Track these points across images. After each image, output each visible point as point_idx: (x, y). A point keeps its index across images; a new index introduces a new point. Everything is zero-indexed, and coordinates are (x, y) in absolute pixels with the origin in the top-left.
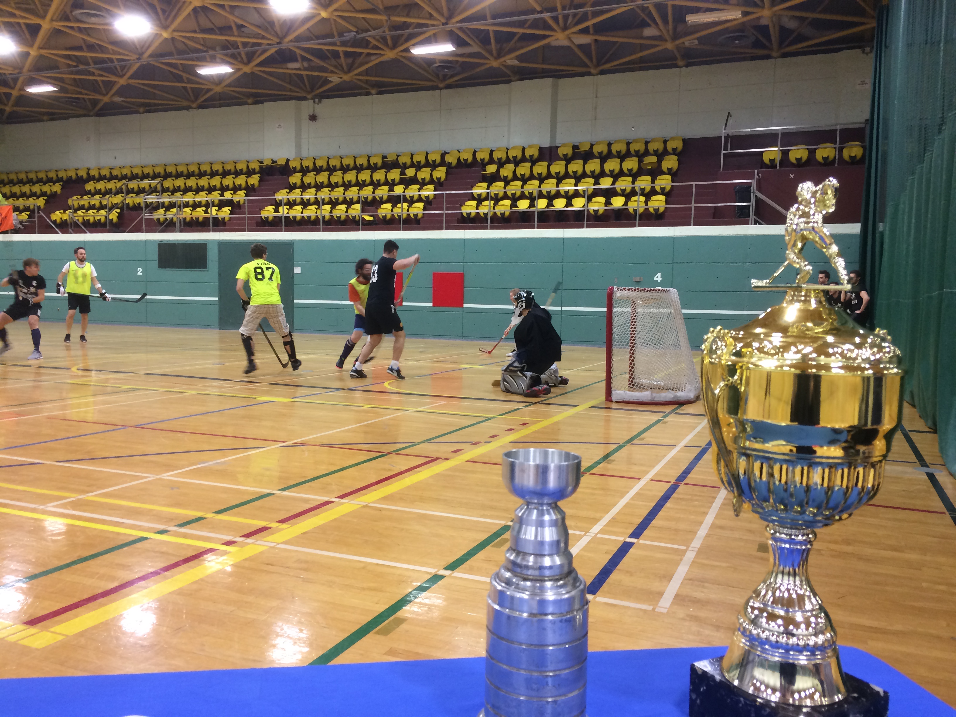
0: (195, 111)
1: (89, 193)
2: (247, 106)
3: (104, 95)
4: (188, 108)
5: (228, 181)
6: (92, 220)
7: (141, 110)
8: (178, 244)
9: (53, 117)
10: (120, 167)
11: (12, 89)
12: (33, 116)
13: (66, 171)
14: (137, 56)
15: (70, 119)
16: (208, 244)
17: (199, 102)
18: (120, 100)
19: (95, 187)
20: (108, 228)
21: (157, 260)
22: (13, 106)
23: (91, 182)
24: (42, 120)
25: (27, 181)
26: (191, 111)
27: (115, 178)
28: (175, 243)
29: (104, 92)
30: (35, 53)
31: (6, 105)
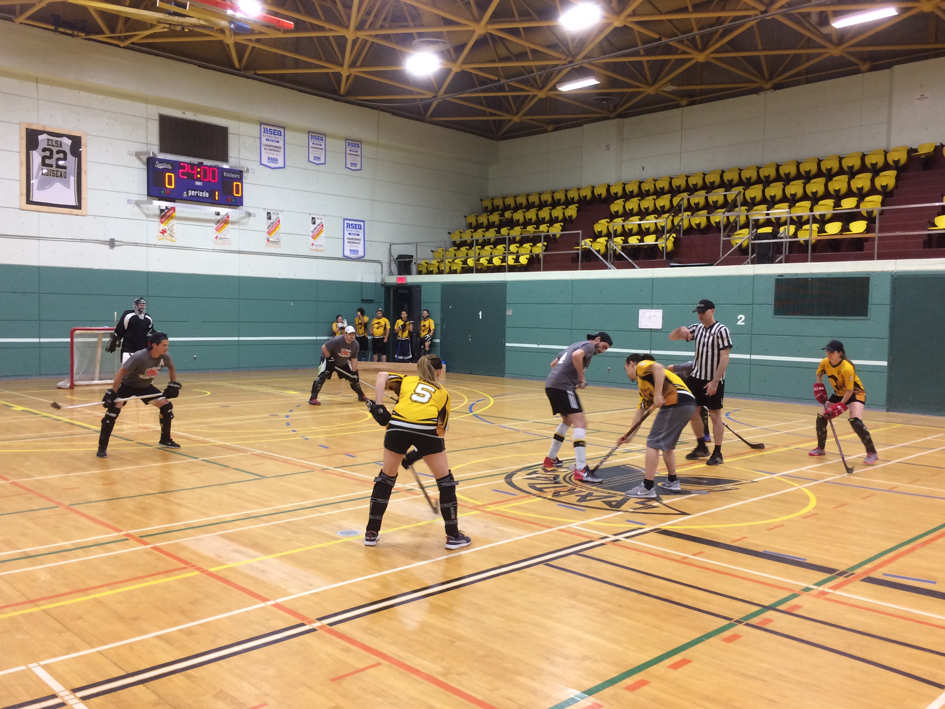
0: (769, 94)
1: (616, 215)
2: (860, 75)
3: (650, 85)
4: (757, 91)
5: (838, 184)
7: (684, 102)
8: (812, 279)
9: (559, 125)
10: (654, 180)
11: (541, 89)
12: (536, 127)
13: (579, 189)
14: (763, 8)
15: (585, 125)
16: (871, 279)
17: (776, 80)
18: (669, 90)
19: (624, 207)
20: (665, 259)
21: (773, 303)
22: (523, 115)
23: (616, 202)
24: (546, 131)
25: (529, 206)
26: (762, 94)
27: (648, 193)
28: (807, 279)
29: (650, 80)
30: (618, 23)
31: (515, 114)
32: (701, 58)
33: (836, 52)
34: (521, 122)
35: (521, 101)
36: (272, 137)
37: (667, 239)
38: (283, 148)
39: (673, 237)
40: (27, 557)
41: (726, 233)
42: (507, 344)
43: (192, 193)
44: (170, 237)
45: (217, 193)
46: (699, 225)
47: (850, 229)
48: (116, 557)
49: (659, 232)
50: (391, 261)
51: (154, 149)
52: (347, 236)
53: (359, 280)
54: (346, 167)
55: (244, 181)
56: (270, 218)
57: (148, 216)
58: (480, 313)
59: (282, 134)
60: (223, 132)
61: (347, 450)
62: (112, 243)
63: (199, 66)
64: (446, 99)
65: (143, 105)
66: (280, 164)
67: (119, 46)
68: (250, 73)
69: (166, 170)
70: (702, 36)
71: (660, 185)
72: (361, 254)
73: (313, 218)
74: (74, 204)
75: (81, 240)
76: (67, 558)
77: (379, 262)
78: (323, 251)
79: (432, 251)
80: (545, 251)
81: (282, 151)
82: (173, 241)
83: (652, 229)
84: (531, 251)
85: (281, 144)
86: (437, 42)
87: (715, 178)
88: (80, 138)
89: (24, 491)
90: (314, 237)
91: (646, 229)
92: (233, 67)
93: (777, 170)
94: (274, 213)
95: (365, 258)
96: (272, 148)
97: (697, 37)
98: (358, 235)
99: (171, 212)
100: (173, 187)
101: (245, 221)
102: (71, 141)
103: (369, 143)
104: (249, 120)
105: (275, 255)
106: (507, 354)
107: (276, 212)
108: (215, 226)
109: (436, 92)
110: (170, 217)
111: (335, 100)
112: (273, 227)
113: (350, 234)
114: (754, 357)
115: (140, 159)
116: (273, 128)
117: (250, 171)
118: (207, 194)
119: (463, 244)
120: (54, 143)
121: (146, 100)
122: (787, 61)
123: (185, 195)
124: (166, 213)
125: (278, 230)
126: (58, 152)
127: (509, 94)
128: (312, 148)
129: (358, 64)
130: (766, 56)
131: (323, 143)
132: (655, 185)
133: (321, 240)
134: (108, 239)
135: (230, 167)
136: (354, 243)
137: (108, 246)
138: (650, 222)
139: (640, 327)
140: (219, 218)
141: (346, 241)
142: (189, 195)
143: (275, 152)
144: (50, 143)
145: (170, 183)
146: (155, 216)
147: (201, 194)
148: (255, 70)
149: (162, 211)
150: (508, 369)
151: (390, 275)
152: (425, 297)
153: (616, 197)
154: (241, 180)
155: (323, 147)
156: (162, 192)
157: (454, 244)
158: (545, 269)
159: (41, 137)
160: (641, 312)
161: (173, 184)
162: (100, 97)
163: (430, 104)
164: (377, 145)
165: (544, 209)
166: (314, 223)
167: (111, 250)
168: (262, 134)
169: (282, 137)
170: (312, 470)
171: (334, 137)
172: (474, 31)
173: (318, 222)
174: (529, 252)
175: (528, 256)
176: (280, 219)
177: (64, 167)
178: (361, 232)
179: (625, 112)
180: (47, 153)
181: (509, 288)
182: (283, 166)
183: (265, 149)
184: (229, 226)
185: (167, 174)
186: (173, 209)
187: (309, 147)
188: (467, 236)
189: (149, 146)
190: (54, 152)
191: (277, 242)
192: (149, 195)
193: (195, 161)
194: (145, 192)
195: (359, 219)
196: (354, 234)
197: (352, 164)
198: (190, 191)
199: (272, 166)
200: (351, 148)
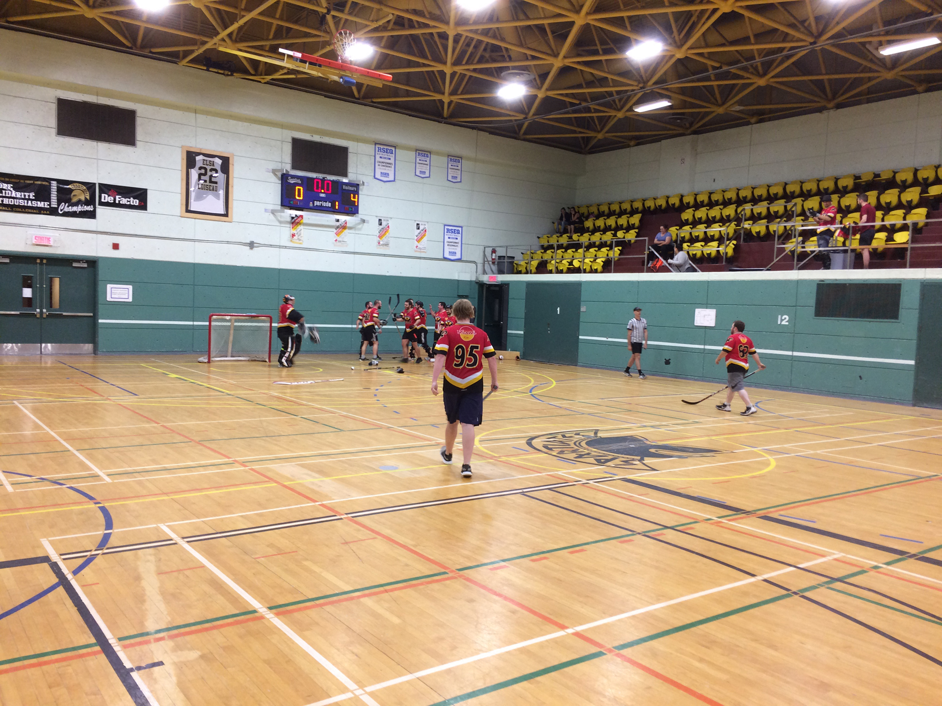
0: (832, 112)
1: (686, 223)
2: (916, 96)
3: (720, 106)
4: (820, 110)
5: (890, 196)
6: (699, 254)
7: (753, 120)
9: (640, 141)
10: (723, 191)
11: (619, 110)
12: (620, 142)
13: (655, 199)
14: (812, 40)
15: (663, 141)
16: (902, 285)
17: (840, 99)
18: (738, 110)
19: (694, 215)
20: (724, 263)
21: (814, 305)
22: (606, 132)
23: (687, 211)
24: (629, 146)
25: (611, 214)
26: (825, 113)
27: (717, 203)
28: (846, 284)
29: (720, 102)
30: (680, 55)
31: (599, 132)
32: (762, 82)
33: (889, 75)
34: (606, 139)
35: (604, 120)
36: (385, 155)
37: (727, 246)
38: (393, 164)
39: (733, 244)
40: (166, 469)
41: (780, 241)
42: (580, 337)
43: (317, 203)
44: (298, 241)
45: (337, 203)
46: (758, 233)
47: (895, 239)
48: (224, 473)
49: (721, 240)
50: (484, 261)
51: (287, 167)
52: (447, 239)
53: (456, 278)
54: (448, 180)
55: (360, 192)
56: (381, 224)
57: (280, 222)
58: (558, 309)
59: (394, 152)
60: (343, 152)
61: (413, 416)
62: (251, 245)
63: (326, 96)
64: (536, 120)
65: (279, 130)
66: (391, 178)
67: (260, 82)
68: (368, 101)
69: (297, 184)
70: (763, 64)
71: (728, 195)
72: (458, 256)
73: (418, 224)
74: (222, 212)
75: (228, 242)
76: (192, 471)
77: (474, 262)
78: (425, 252)
79: (522, 253)
80: (620, 255)
81: (393, 166)
82: (300, 243)
83: (717, 236)
84: (608, 255)
85: (392, 161)
86: (522, 74)
87: (777, 190)
88: (228, 158)
89: (168, 431)
90: (418, 241)
91: (711, 236)
92: (353, 96)
93: (836, 183)
94: (384, 220)
95: (462, 259)
96: (384, 164)
97: (759, 65)
98: (457, 239)
99: (299, 219)
100: (301, 198)
101: (360, 226)
102: (221, 161)
103: (469, 159)
104: (366, 141)
105: (385, 255)
106: (581, 346)
107: (386, 219)
108: (335, 231)
109: (527, 114)
110: (299, 223)
111: (439, 122)
112: (384, 232)
113: (449, 238)
114: (796, 354)
115: (275, 175)
116: (386, 147)
117: (365, 184)
118: (329, 205)
119: (551, 247)
120: (208, 163)
121: (282, 126)
122: (849, 83)
123: (311, 205)
124: (295, 220)
125: (387, 234)
126: (211, 170)
127: (594, 115)
128: (419, 163)
129: (459, 92)
130: (829, 80)
131: (428, 160)
132: (723, 196)
133: (424, 243)
134: (248, 242)
135: (349, 181)
136: (453, 246)
137: (249, 247)
138: (715, 229)
139: (695, 324)
140: (338, 224)
141: (446, 244)
142: (314, 204)
143: (387, 168)
144: (205, 162)
145: (299, 196)
146: (286, 222)
147: (324, 204)
148: (372, 98)
149: (293, 218)
150: (581, 358)
151: (484, 274)
152: (512, 293)
153: (688, 206)
154: (356, 193)
155: (428, 162)
156: (292, 202)
157: (542, 247)
158: (616, 271)
159: (198, 158)
160: (697, 311)
161: (302, 196)
162: (245, 124)
163: (522, 124)
164: (476, 160)
165: (622, 217)
166: (419, 229)
167: (251, 251)
168: (377, 152)
169: (393, 155)
170: (380, 427)
171: (438, 154)
172: (552, 65)
173: (421, 227)
174: (606, 256)
175: (604, 260)
176: (390, 225)
177: (216, 183)
178: (459, 236)
179: (700, 129)
180: (203, 171)
181: (583, 288)
182: (393, 179)
183: (379, 165)
184: (346, 231)
185: (297, 188)
186: (302, 216)
187: (416, 163)
188: (553, 241)
189: (283, 164)
190: (208, 170)
191: (387, 245)
192: (282, 205)
193: (321, 176)
194: (279, 203)
195: (457, 225)
196: (453, 238)
197: (453, 177)
198: (315, 202)
199: (384, 180)
200: (452, 163)
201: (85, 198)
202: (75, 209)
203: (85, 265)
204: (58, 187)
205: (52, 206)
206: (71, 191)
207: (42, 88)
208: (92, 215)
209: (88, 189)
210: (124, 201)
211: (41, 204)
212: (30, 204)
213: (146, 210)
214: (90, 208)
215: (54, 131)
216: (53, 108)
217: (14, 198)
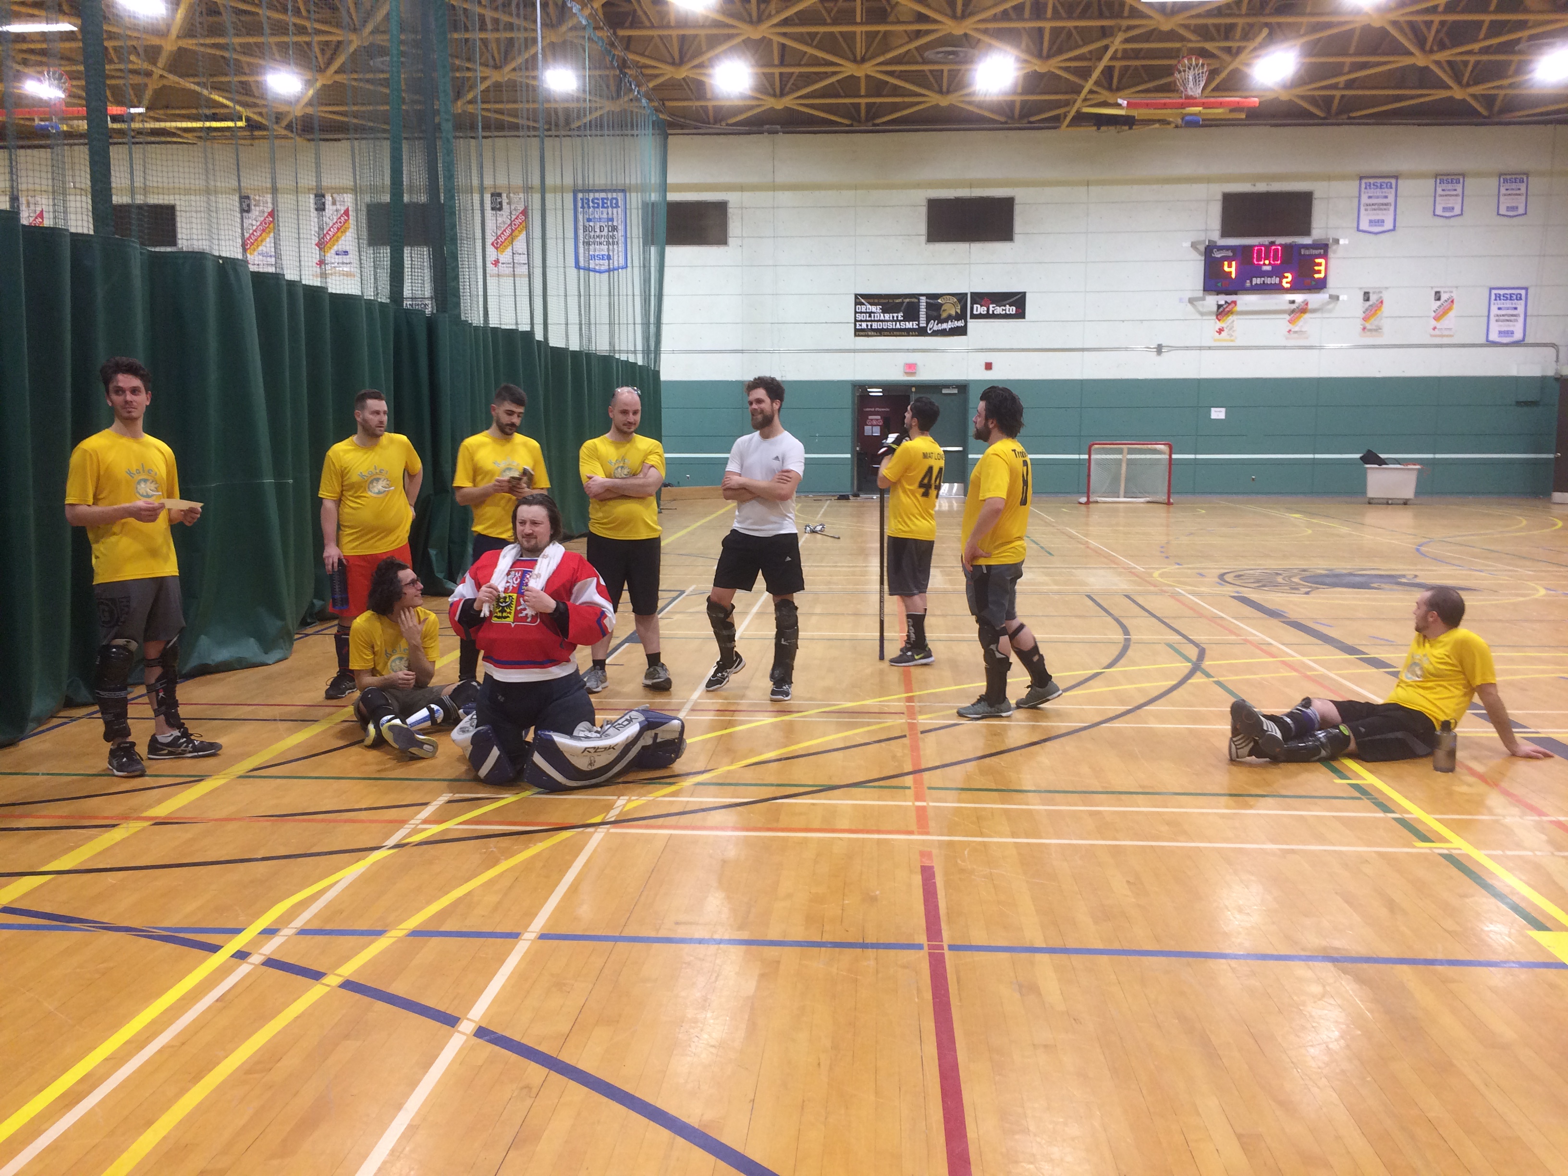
36: (1378, 192)
38: (1393, 204)
43: (1257, 281)
44: (1228, 338)
51: (1215, 236)
52: (1494, 310)
53: (1514, 372)
54: (1498, 214)
55: (1331, 255)
56: (1367, 300)
57: (1202, 314)
59: (1394, 186)
60: (1305, 199)
62: (1159, 349)
65: (1205, 186)
68: (1343, 117)
69: (1225, 258)
72: (1518, 336)
73: (1437, 293)
78: (1453, 336)
81: (1392, 208)
82: (1232, 341)
85: (1391, 199)
90: (1436, 319)
94: (1374, 293)
95: (1526, 342)
96: (1376, 207)
98: (1516, 308)
99: (1230, 307)
101: (1330, 306)
103: (1540, 174)
104: (1343, 177)
105: (1374, 347)
107: (1377, 290)
108: (1287, 317)
110: (1231, 312)
111: (1478, 123)
112: (1372, 311)
113: (1499, 309)
115: (1196, 249)
116: (1379, 181)
117: (1341, 242)
118: (1277, 280)
121: (1209, 180)
123: (1248, 284)
124: (1224, 309)
125: (1379, 313)
128: (1441, 196)
131: (1459, 187)
133: (1450, 320)
134: (1155, 345)
135: (1313, 241)
136: (1508, 320)
137: (1155, 353)
140: (1293, 306)
141: (1493, 319)
142: (1254, 283)
143: (1380, 212)
146: (1209, 313)
147: (1268, 281)
148: (1351, 111)
149: (1219, 306)
154: (1325, 256)
155: (1459, 191)
156: (1219, 285)
162: (1155, 187)
164: (1551, 174)
166: (1439, 299)
167: (1159, 357)
168: (1363, 190)
169: (1393, 191)
171: (1480, 174)
173: (1444, 297)
176: (1384, 298)
178: (1521, 305)
183: (1366, 210)
184: (1307, 316)
185: (1226, 263)
186: (1235, 303)
187: (1435, 197)
189: (1209, 233)
191: (1378, 330)
192: (1204, 290)
193: (1266, 240)
194: (1201, 286)
195: (1516, 285)
196: (1508, 309)
197: (1509, 209)
198: (1254, 279)
199: (1377, 229)
200: (1508, 186)
201: (956, 312)
202: (944, 326)
203: (956, 391)
204: (927, 303)
205: (921, 325)
206: (941, 305)
207: (912, 191)
208: (962, 331)
209: (959, 301)
210: (999, 310)
211: (909, 325)
212: (898, 326)
213: (1024, 317)
214: (960, 324)
215: (924, 238)
216: (923, 211)
217: (882, 321)
